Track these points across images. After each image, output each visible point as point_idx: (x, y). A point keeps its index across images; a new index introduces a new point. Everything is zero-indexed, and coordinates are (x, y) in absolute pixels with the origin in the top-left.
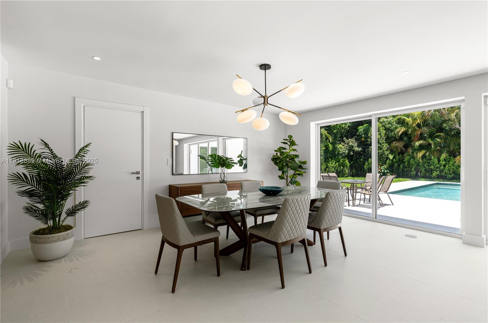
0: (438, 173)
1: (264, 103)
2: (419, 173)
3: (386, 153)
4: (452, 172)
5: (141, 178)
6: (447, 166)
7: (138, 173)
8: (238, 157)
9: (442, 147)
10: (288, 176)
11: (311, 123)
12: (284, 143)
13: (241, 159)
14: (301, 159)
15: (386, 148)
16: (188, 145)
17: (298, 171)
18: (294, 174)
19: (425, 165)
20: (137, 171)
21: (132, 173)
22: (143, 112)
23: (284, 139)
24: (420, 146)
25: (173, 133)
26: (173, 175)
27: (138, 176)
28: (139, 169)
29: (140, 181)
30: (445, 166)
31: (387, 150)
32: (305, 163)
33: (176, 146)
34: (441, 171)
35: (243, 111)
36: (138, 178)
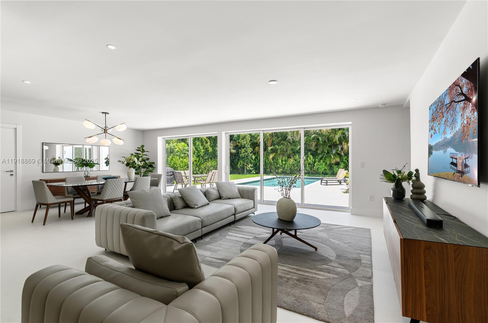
0: (282, 169)
1: (104, 133)
2: (272, 170)
3: (250, 155)
4: (289, 169)
5: (14, 175)
6: (286, 165)
7: (11, 171)
8: (105, 159)
9: (284, 151)
10: (142, 172)
11: (158, 137)
12: (137, 150)
13: (107, 161)
14: (151, 161)
15: (250, 152)
16: (61, 147)
17: (148, 169)
18: (146, 171)
19: (275, 164)
20: (11, 170)
21: (6, 172)
22: (16, 128)
23: (138, 148)
24: (272, 149)
25: (43, 143)
26: (43, 172)
27: (12, 173)
28: (13, 169)
29: (13, 177)
30: (285, 165)
31: (251, 153)
32: (153, 163)
33: (46, 150)
34: (283, 169)
35: (90, 137)
36: (12, 175)
